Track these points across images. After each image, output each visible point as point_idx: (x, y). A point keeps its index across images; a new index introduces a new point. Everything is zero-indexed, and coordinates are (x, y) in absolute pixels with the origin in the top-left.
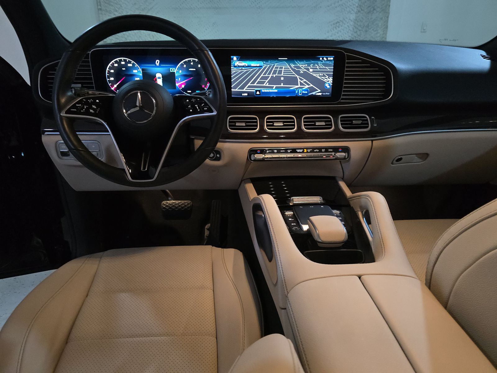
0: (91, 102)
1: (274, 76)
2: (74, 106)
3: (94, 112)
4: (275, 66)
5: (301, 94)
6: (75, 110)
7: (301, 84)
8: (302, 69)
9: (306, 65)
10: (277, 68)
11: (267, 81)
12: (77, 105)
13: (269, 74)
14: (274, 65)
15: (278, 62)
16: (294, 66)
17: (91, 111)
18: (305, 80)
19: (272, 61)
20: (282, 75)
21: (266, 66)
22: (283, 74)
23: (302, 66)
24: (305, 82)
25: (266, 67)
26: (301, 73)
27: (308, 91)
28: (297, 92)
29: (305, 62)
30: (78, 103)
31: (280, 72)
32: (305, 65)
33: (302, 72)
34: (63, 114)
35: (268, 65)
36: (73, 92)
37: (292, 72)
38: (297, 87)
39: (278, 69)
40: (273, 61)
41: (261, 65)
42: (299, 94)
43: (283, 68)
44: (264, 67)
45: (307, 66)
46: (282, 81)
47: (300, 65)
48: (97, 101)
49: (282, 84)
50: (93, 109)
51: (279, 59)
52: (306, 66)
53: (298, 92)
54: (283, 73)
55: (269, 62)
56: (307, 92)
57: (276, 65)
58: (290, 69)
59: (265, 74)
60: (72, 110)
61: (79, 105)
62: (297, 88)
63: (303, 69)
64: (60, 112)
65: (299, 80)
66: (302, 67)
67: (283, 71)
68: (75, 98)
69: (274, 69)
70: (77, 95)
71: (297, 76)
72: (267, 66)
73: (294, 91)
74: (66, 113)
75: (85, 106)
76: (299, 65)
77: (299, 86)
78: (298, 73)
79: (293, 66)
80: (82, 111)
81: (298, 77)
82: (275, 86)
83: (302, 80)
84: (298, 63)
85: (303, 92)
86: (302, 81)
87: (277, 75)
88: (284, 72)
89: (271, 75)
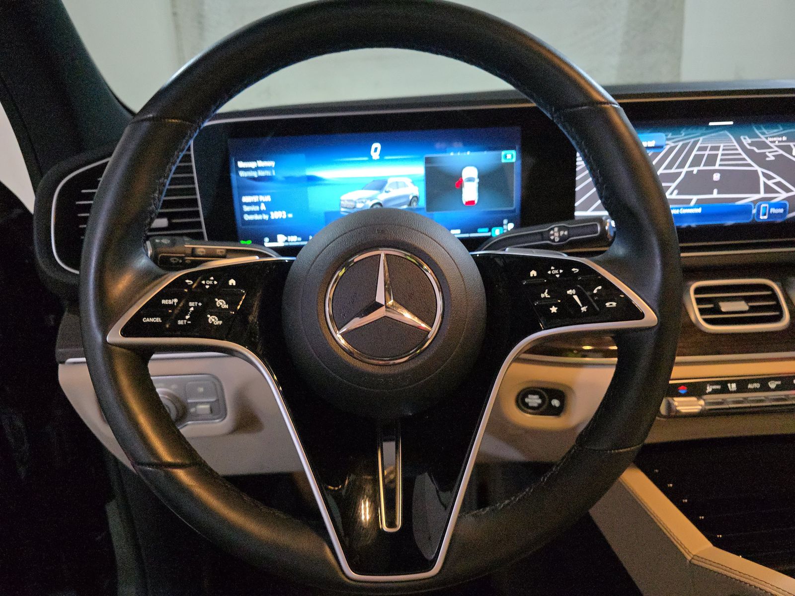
0: (212, 286)
1: (695, 172)
2: (153, 307)
3: (221, 322)
4: (698, 145)
5: (766, 217)
6: (158, 320)
7: (768, 189)
8: (772, 148)
9: (784, 138)
10: (705, 149)
11: (674, 185)
12: (164, 302)
13: (682, 166)
14: (695, 143)
15: (705, 134)
16: (749, 141)
17: (213, 319)
18: (778, 179)
19: (690, 131)
20: (717, 167)
21: (673, 145)
22: (720, 165)
23: (774, 142)
24: (779, 184)
25: (672, 149)
26: (767, 159)
27: (785, 208)
28: (754, 211)
29: (780, 130)
30: (165, 293)
31: (712, 160)
32: (780, 139)
33: (773, 158)
34: (115, 336)
35: (679, 141)
36: (149, 253)
37: (744, 159)
38: (755, 197)
39: (707, 153)
40: (694, 131)
41: (660, 144)
42: (761, 217)
43: (721, 148)
44: (667, 147)
45: (785, 141)
46: (716, 185)
47: (767, 138)
48: (232, 282)
49: (715, 191)
50: (220, 313)
51: (711, 124)
52: (782, 141)
53: (758, 211)
54: (718, 162)
55: (683, 134)
56: (781, 211)
57: (700, 142)
58: (740, 151)
59: (669, 167)
60: (148, 320)
61: (170, 302)
62: (755, 202)
63: (776, 149)
64: (105, 326)
65: (762, 179)
66: (771, 145)
67: (719, 157)
68: (160, 276)
69: (695, 152)
70: (164, 263)
71: (756, 167)
72: (677, 146)
73: (746, 209)
74: (126, 332)
75: (191, 304)
76: (764, 139)
77: (762, 195)
78: (760, 160)
79: (746, 141)
80: (180, 322)
81: (760, 170)
82: (695, 198)
83: (769, 178)
84: (763, 134)
85: (773, 210)
86: (770, 183)
87: (702, 168)
88: (721, 160)
89: (686, 169)
